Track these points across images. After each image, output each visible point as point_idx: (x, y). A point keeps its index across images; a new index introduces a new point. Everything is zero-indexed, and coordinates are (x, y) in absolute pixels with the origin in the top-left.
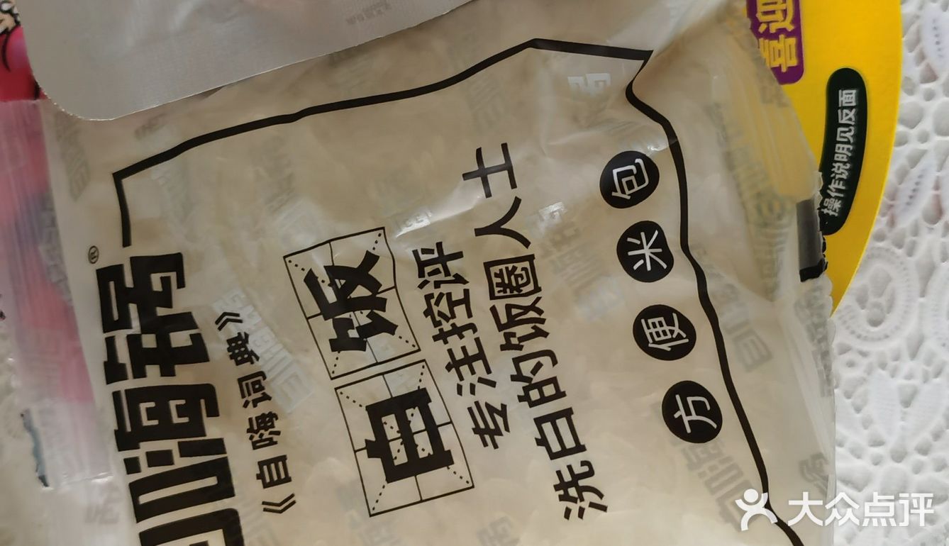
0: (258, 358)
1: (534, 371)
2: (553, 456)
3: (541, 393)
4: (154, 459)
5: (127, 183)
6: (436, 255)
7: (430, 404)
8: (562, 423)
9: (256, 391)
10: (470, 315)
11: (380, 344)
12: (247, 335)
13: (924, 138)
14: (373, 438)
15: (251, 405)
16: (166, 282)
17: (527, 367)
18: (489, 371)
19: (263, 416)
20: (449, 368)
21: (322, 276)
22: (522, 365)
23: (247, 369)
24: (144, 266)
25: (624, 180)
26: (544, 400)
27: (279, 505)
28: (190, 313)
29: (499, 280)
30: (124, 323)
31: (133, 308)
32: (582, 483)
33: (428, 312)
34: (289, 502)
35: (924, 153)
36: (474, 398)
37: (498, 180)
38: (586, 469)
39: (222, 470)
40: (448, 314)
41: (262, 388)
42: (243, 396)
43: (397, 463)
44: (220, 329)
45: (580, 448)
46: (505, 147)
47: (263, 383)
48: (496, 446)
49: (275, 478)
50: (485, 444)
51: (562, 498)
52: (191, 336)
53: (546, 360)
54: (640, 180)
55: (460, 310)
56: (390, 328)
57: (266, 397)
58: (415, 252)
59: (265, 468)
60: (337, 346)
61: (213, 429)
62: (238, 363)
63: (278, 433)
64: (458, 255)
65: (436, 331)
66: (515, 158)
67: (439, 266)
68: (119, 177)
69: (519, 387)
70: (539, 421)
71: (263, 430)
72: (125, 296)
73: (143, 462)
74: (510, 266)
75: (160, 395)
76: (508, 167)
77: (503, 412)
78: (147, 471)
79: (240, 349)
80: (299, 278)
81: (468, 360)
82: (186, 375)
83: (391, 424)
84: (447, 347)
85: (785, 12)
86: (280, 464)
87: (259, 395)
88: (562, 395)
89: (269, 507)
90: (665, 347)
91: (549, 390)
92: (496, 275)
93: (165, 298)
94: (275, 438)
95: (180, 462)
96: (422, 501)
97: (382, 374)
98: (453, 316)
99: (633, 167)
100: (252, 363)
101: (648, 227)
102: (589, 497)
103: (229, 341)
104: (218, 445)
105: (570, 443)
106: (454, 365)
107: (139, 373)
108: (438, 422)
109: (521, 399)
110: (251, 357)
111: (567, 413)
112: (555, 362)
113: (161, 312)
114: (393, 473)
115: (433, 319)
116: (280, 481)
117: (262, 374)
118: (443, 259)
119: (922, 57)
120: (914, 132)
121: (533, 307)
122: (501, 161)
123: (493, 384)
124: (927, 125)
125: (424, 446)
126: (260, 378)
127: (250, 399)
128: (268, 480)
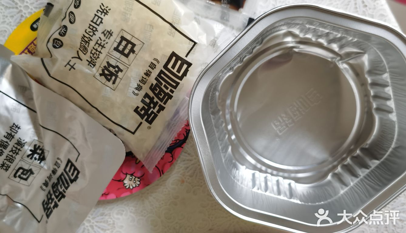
0: (138, 84)
1: (91, 32)
2: (102, 19)
3: (93, 28)
4: (167, 88)
5: (133, 131)
6: (90, 64)
7: (116, 47)
8: (95, 21)
9: (144, 80)
10: (92, 50)
11: (113, 63)
12: (135, 88)
13: (32, 9)
14: (132, 53)
15: (146, 79)
16: (141, 110)
17: (91, 34)
18: (98, 40)
19: (146, 75)
20: (105, 47)
21: (111, 82)
22: (92, 35)
23: (141, 84)
24: (142, 117)
25: (59, 45)
26: (94, 27)
27: (157, 61)
28: (141, 101)
29: (86, 51)
30: (152, 112)
31: (149, 112)
32: (102, 11)
33: (98, 57)
34: (155, 59)
35: (34, 7)
36: (106, 39)
37: (71, 63)
38: (98, 12)
39: (159, 75)
40: (95, 54)
41: (142, 79)
42: (146, 82)
43: (132, 46)
44: (138, 94)
45: (96, 15)
46: (65, 66)
47: (141, 80)
48: (111, 30)
49: (153, 65)
50: (113, 32)
51: (108, 12)
52: (145, 99)
53: (87, 31)
54: (56, 42)
55: (93, 52)
56: (108, 63)
57: (143, 77)
58: (93, 68)
59: (153, 68)
60: (121, 71)
61: (155, 82)
62: (142, 87)
63: (146, 71)
64: (87, 60)
65: (100, 54)
66: (66, 63)
67: (92, 62)
68: (133, 133)
69: (96, 33)
70: (98, 25)
71: (148, 74)
72: (149, 116)
73: (169, 89)
74: (83, 51)
75: (157, 95)
76: (68, 64)
77: (103, 33)
78: (170, 88)
79: (139, 88)
80: (115, 85)
81: (100, 45)
82: (151, 94)
83: (126, 51)
84: (101, 50)
85: (31, 47)
86: (151, 66)
87: (144, 79)
88: (90, 24)
89: (158, 62)
90: (73, 16)
91: (91, 27)
92: (85, 52)
93: (143, 108)
94: (148, 70)
95: (164, 83)
96: (133, 36)
97: (119, 59)
98: (95, 53)
99: (56, 45)
100: (139, 84)
101: (60, 34)
102: (103, 8)
103: (139, 91)
104: (156, 79)
105: (97, 17)
106: (103, 47)
107: (157, 103)
108: (117, 44)
109: (97, 31)
110: (138, 85)
111: (92, 21)
112: (86, 30)
113: (146, 107)
114: (134, 45)
115: (98, 56)
116: (153, 64)
117: (140, 81)
118: (90, 62)
119: (21, 20)
120: (32, 11)
121: (82, 41)
122: (68, 65)
123: (100, 38)
124: (29, 10)
125: (124, 43)
126: (141, 81)
127: (146, 80)
128: (155, 66)
